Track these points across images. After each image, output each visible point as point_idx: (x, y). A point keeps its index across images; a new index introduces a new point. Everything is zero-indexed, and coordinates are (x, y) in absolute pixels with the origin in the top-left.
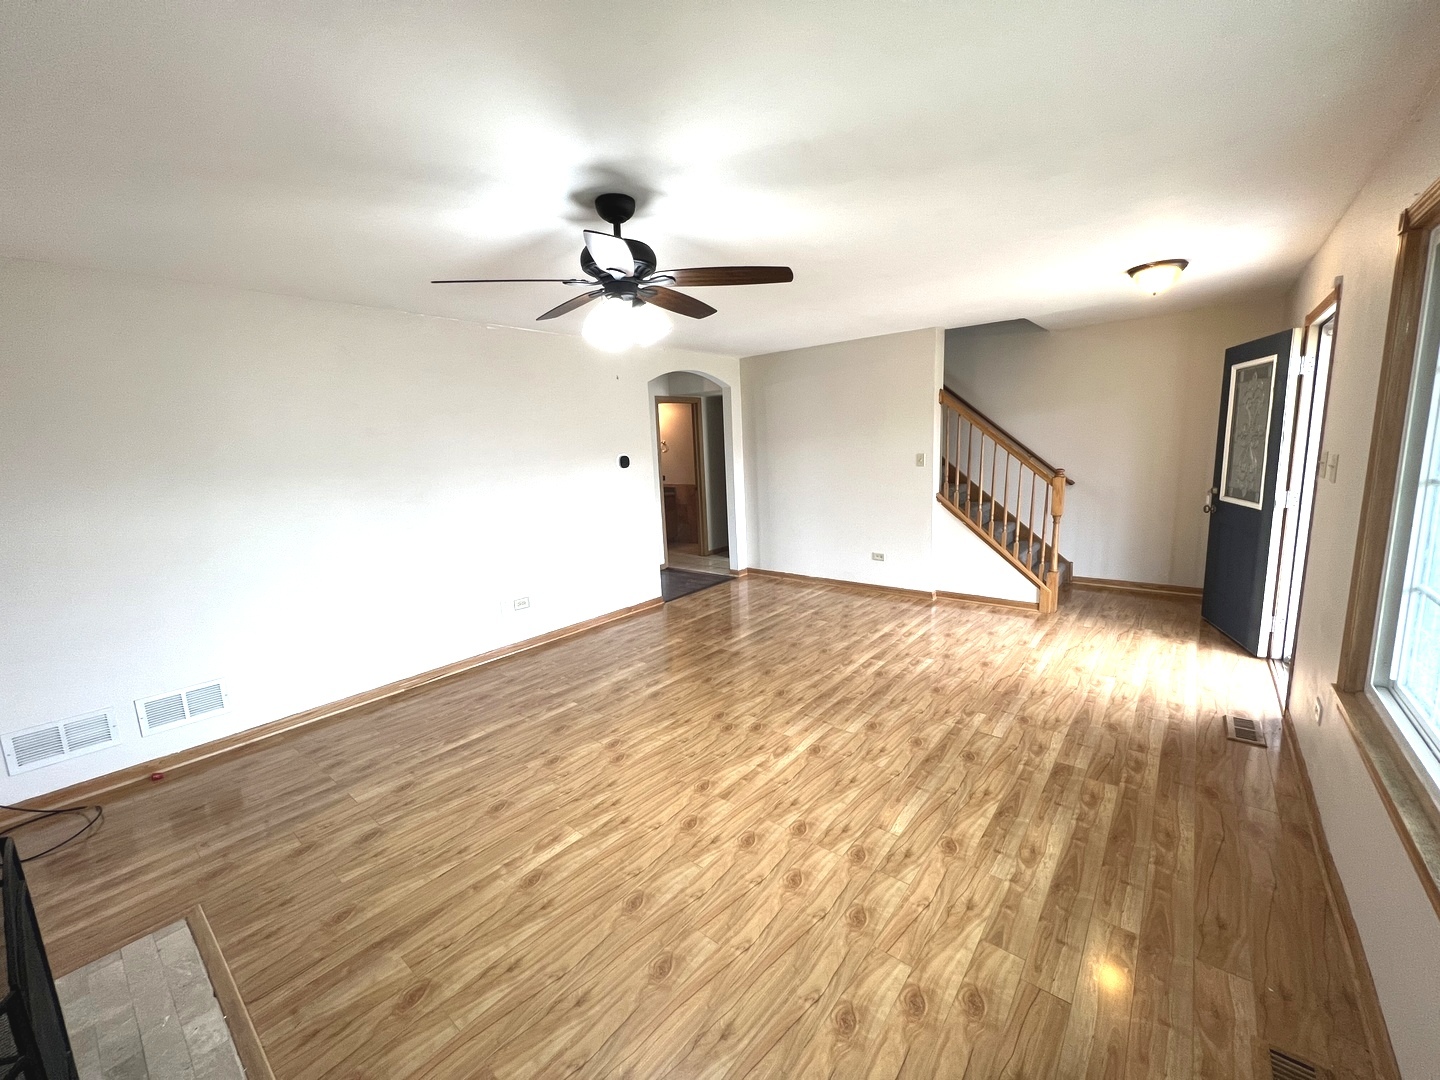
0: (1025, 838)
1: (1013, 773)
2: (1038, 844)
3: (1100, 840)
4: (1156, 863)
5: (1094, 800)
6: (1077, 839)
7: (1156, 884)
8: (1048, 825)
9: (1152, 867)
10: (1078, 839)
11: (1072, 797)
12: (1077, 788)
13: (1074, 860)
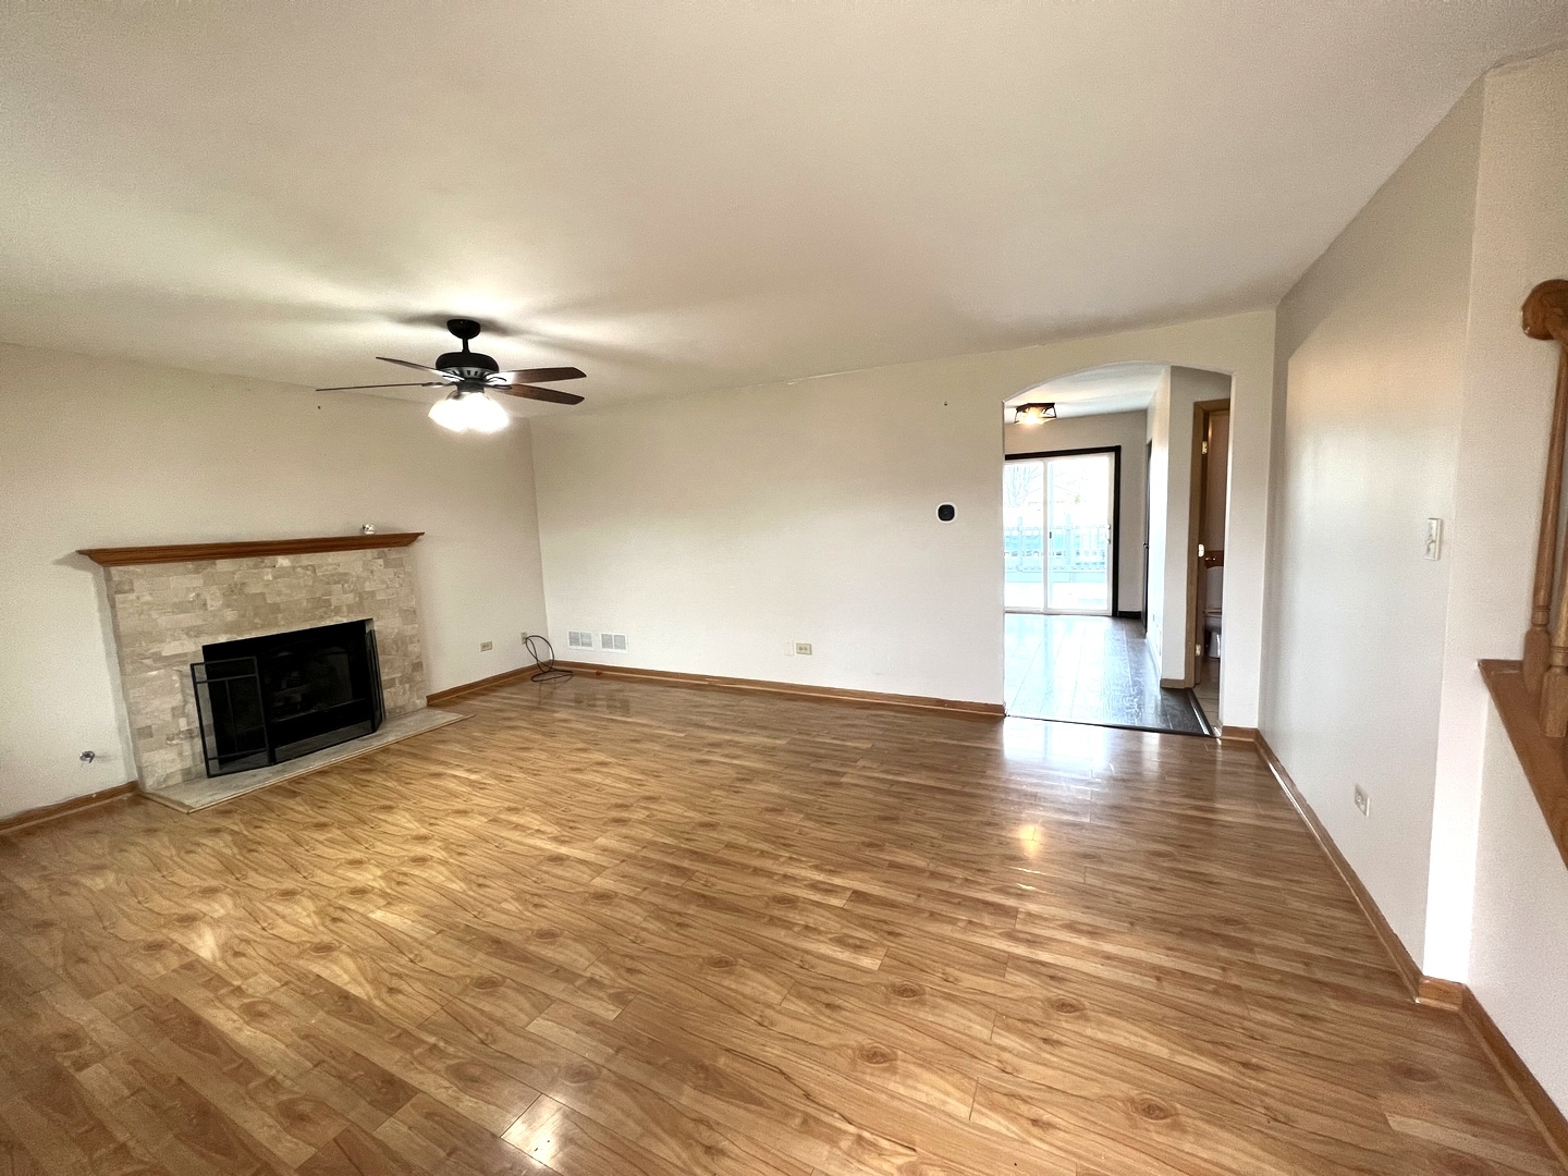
0: (287, 1012)
1: (420, 1026)
2: (266, 1021)
3: (219, 1093)
4: (123, 1146)
5: (293, 1116)
6: (241, 1065)
7: (101, 1127)
8: (289, 1040)
9: (122, 1136)
10: (241, 1067)
11: (323, 1085)
12: (335, 1101)
13: (215, 1051)
